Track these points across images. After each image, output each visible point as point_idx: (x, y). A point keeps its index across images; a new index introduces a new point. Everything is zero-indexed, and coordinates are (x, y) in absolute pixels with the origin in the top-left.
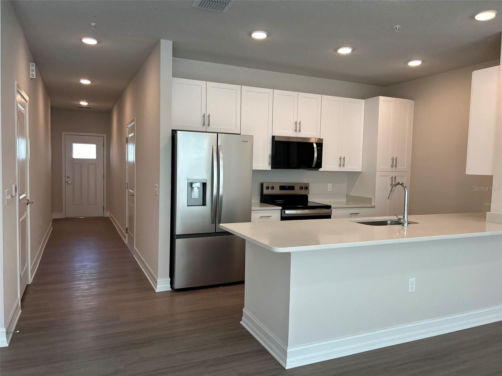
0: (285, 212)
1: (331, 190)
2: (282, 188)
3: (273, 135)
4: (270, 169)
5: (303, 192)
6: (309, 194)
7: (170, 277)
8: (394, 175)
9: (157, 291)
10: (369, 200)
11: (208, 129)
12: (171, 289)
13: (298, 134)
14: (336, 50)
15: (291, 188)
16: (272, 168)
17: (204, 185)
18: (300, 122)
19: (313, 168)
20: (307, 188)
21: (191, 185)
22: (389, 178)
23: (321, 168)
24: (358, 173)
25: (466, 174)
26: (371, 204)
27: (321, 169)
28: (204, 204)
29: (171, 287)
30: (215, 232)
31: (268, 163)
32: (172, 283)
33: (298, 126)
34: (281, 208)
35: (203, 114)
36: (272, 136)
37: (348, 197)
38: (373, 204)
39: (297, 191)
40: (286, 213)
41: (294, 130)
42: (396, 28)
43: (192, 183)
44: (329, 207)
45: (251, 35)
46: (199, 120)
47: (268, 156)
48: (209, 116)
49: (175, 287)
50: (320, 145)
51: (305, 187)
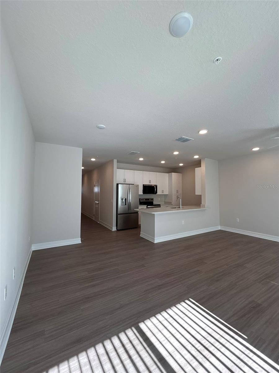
0: (148, 206)
1: (160, 200)
2: (146, 200)
3: (144, 184)
4: (142, 194)
5: (152, 201)
8: (177, 195)
9: (112, 231)
10: (171, 203)
11: (125, 183)
12: (116, 230)
13: (150, 183)
15: (148, 199)
17: (126, 199)
19: (155, 193)
20: (153, 200)
23: (157, 194)
24: (167, 195)
25: (196, 194)
28: (126, 205)
30: (129, 213)
31: (142, 192)
32: (117, 228)
33: (150, 181)
34: (146, 205)
35: (124, 179)
37: (165, 202)
39: (150, 201)
43: (122, 199)
44: (160, 205)
45: (139, 159)
46: (123, 181)
47: (142, 190)
49: (118, 229)
50: (156, 187)
51: (153, 199)
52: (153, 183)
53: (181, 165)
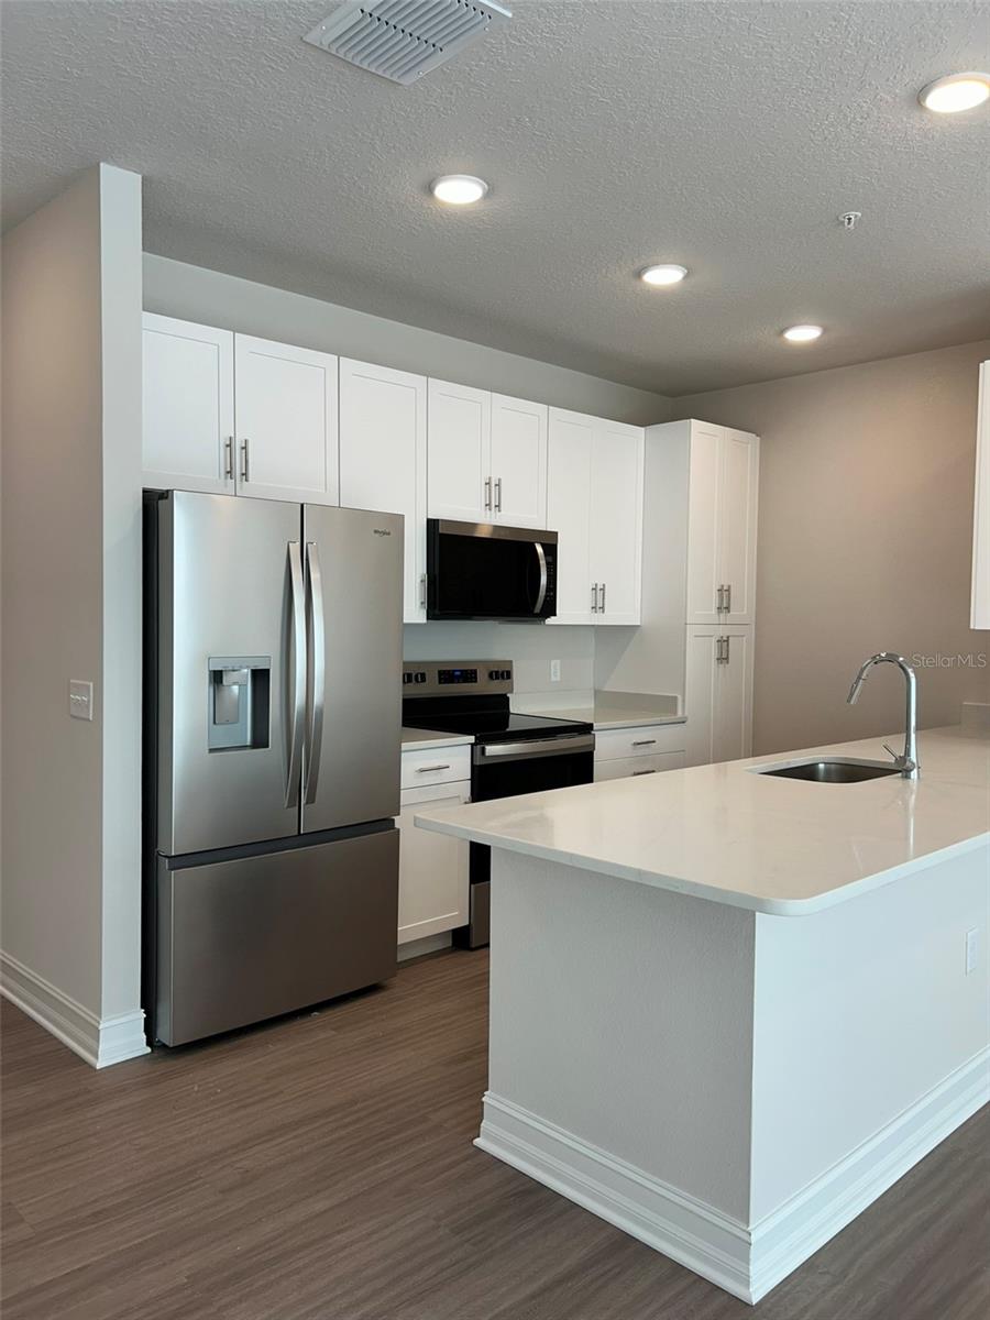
0: (483, 750)
1: (558, 679)
2: (447, 676)
3: (430, 517)
4: (425, 621)
5: (495, 688)
6: (511, 692)
7: (142, 1007)
8: (723, 632)
9: (99, 1065)
10: (669, 704)
11: (241, 488)
12: (149, 1050)
13: (493, 515)
14: (639, 274)
15: (468, 675)
16: (428, 619)
17: (260, 677)
18: (499, 480)
19: (537, 616)
20: (507, 675)
21: (217, 677)
22: (714, 640)
23: (553, 618)
24: (632, 629)
25: (972, 627)
26: (675, 713)
27: (550, 621)
28: (260, 741)
29: (149, 1043)
30: (296, 833)
31: (418, 603)
32: (150, 1027)
33: (493, 492)
34: (472, 739)
35: (224, 441)
36: (429, 521)
38: (680, 713)
39: (484, 686)
40: (487, 754)
41: (483, 505)
42: (850, 219)
43: (221, 672)
44: (586, 729)
45: (434, 189)
46: (215, 458)
47: (419, 580)
48: (245, 448)
49: (165, 1034)
50: (551, 550)
51: (503, 674)
52: (518, 514)
53: (803, 335)
